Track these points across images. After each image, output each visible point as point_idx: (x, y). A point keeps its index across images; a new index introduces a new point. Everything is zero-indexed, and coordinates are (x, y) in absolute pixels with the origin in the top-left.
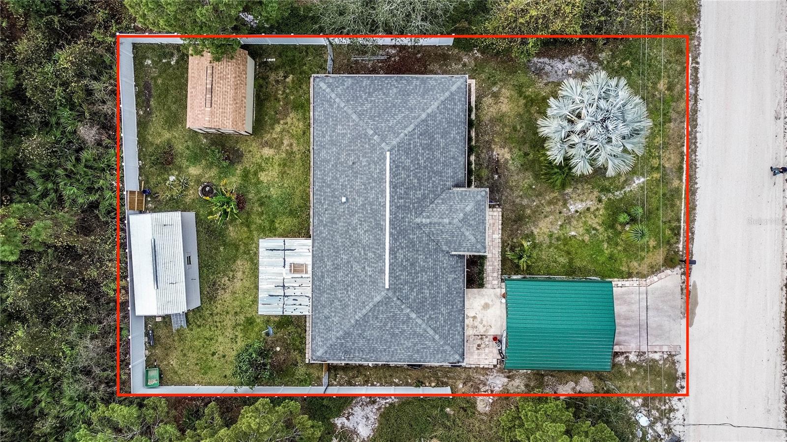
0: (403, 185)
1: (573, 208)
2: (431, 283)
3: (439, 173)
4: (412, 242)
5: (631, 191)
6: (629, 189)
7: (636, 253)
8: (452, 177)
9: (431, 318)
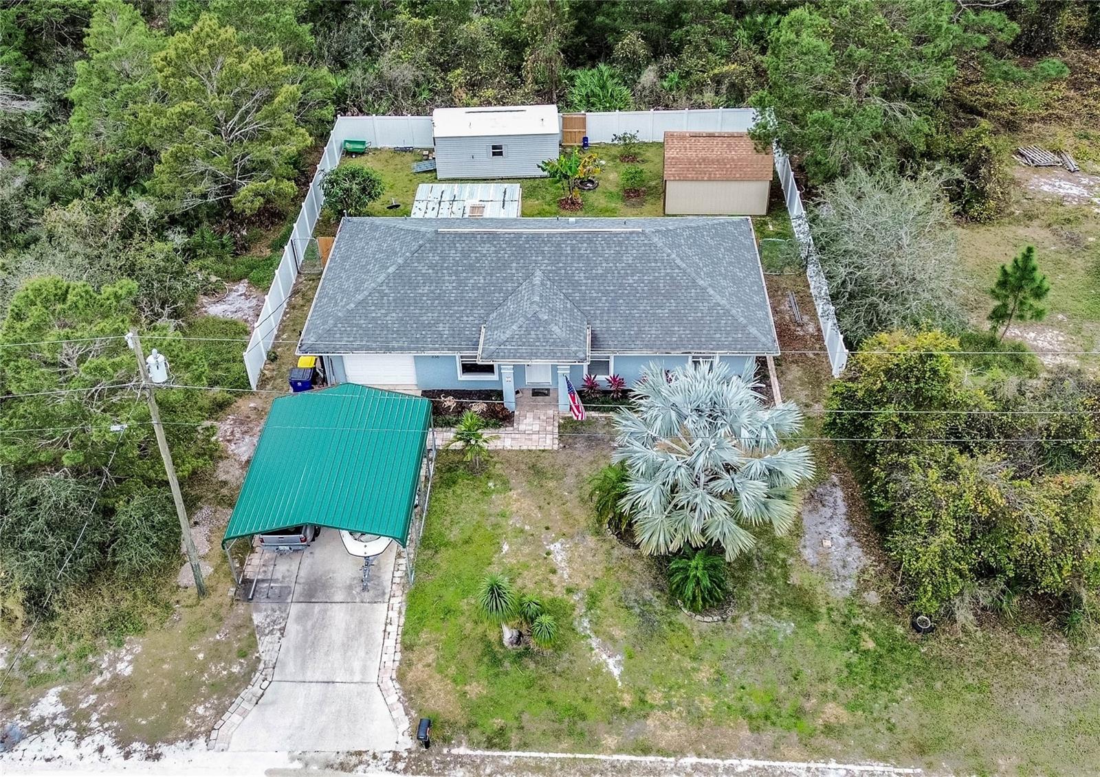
0: (593, 252)
1: (556, 547)
2: (439, 297)
3: (613, 308)
4: (506, 266)
5: (592, 649)
6: (594, 645)
7: (454, 658)
8: (608, 329)
9: (383, 295)
